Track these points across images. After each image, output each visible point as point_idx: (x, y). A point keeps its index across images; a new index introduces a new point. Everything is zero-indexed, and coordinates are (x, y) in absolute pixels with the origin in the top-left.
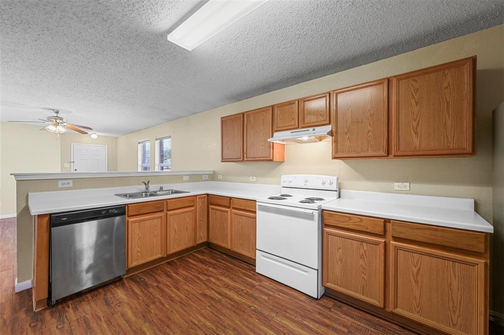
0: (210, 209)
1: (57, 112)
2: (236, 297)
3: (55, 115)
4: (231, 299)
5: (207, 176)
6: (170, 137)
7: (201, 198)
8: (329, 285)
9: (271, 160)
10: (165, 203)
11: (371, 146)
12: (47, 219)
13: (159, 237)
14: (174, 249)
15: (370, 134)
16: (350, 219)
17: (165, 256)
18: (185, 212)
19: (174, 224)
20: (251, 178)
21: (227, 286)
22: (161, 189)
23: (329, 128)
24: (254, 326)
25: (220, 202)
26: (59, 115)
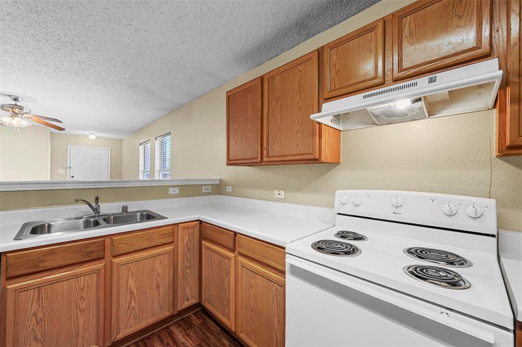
0: (203, 247)
1: (16, 99)
3: (14, 103)
5: (210, 187)
7: (188, 228)
9: (316, 160)
18: (155, 256)
19: (128, 281)
20: (277, 192)
22: (125, 210)
25: (216, 236)
26: (18, 103)
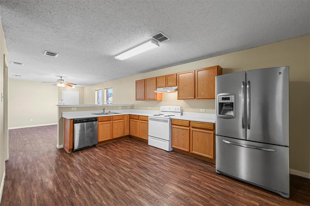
0: (130, 121)
1: (61, 77)
2: (139, 151)
4: (137, 151)
6: (112, 88)
7: (127, 116)
8: (173, 146)
9: (156, 100)
10: (112, 117)
11: (190, 95)
12: (72, 121)
13: (110, 131)
14: (115, 136)
15: (189, 90)
16: (179, 121)
17: (112, 139)
18: (120, 122)
19: (115, 126)
20: (149, 107)
21: (136, 149)
22: (110, 112)
23: (176, 88)
24: (144, 157)
25: (135, 117)
26: (62, 79)
